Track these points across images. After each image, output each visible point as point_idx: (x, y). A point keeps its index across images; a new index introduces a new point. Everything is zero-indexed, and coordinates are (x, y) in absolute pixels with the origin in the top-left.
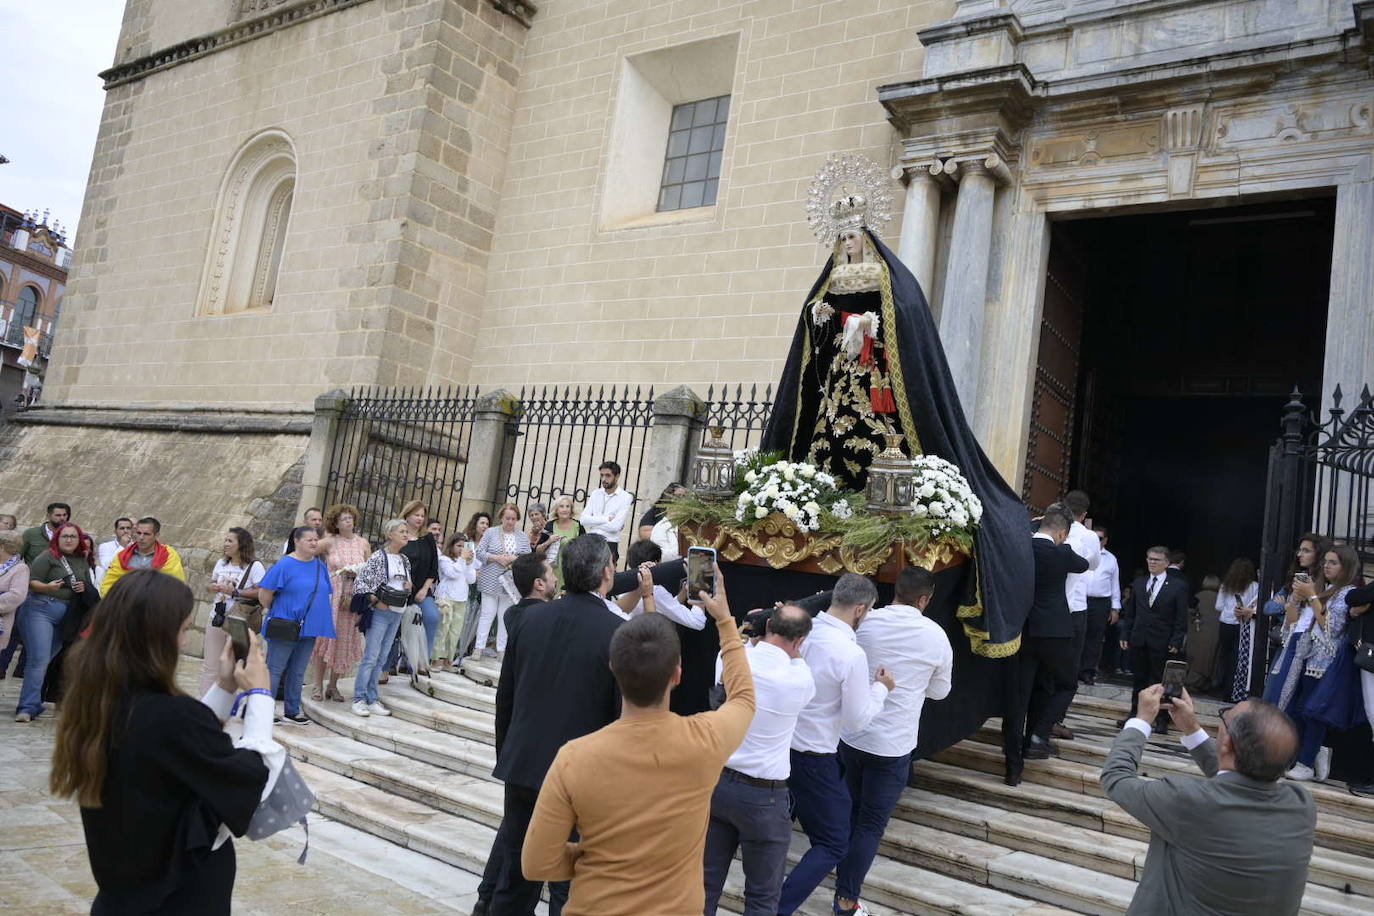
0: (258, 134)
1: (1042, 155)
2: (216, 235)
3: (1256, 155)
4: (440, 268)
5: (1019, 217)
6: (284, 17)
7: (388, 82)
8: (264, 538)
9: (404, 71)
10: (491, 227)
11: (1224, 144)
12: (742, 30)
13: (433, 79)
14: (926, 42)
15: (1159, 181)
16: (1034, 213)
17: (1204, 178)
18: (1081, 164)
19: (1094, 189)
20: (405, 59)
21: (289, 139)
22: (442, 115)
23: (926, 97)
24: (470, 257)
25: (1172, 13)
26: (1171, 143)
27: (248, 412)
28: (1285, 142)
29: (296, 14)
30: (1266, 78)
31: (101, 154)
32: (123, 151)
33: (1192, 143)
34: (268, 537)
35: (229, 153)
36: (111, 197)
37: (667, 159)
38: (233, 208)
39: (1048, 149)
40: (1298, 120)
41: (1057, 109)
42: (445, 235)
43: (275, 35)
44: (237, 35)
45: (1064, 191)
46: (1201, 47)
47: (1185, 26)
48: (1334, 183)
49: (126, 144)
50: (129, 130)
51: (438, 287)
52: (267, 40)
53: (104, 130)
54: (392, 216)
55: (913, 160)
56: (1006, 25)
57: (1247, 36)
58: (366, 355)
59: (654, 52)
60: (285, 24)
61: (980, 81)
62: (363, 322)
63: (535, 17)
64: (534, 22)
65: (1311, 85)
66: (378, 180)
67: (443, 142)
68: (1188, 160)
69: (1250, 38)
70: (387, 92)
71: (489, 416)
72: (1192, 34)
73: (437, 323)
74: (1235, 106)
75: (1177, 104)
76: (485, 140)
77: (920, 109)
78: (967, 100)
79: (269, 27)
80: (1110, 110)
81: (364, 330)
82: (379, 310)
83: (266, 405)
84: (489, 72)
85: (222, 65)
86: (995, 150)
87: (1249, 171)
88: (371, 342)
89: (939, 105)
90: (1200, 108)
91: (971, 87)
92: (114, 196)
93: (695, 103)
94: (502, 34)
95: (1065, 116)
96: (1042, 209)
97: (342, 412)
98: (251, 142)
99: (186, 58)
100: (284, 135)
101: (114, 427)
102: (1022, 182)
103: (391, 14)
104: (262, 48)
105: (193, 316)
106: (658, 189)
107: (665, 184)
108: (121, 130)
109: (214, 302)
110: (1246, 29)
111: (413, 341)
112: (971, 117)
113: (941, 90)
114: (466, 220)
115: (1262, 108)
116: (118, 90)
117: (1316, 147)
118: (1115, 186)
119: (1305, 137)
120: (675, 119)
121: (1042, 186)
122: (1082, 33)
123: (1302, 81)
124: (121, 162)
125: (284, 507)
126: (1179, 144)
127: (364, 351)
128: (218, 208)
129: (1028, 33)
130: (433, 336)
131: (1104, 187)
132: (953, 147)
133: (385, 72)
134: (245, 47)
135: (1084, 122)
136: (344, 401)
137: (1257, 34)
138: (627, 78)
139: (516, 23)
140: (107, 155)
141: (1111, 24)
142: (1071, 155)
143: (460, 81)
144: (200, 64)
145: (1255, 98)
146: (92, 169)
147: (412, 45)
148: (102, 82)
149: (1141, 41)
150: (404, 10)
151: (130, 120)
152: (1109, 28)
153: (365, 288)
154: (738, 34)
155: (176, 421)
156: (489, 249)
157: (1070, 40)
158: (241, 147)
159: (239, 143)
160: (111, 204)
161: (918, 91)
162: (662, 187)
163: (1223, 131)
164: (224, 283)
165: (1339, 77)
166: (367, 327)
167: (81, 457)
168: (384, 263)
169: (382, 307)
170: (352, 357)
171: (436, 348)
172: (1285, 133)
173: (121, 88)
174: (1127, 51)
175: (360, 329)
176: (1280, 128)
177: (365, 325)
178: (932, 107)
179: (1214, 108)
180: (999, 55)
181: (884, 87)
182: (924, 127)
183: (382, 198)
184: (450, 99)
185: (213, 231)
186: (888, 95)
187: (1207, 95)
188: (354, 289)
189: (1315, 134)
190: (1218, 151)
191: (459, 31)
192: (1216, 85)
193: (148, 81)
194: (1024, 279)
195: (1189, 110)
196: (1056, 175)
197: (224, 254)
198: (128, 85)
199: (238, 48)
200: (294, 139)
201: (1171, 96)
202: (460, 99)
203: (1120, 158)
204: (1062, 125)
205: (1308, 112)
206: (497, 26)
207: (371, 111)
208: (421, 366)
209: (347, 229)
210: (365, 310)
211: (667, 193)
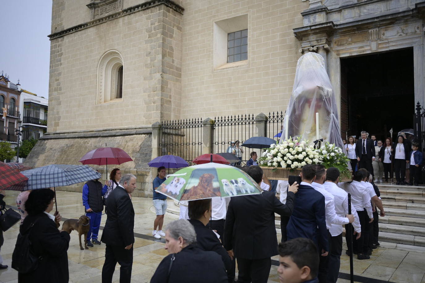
0: (107, 51)
1: (337, 43)
2: (98, 81)
3: (392, 40)
4: (171, 85)
5: (333, 59)
6: (110, 17)
7: (149, 35)
8: (141, 163)
9: (153, 31)
10: (181, 71)
11: (384, 37)
12: (248, 13)
13: (163, 33)
14: (303, 16)
15: (369, 48)
16: (337, 58)
17: (380, 46)
18: (347, 45)
19: (352, 51)
20: (153, 28)
21: (119, 53)
22: (166, 43)
23: (306, 31)
24: (177, 80)
25: (367, 5)
26: (371, 38)
27: (121, 130)
28: (400, 36)
29: (114, 16)
30: (393, 21)
31: (53, 59)
32: (61, 58)
33: (376, 38)
34: (142, 162)
35: (99, 57)
36: (59, 72)
37: (228, 48)
38: (102, 73)
39: (338, 41)
40: (402, 31)
41: (340, 31)
42: (171, 76)
43: (107, 22)
44: (95, 23)
45: (344, 52)
46: (376, 13)
47: (371, 8)
48: (412, 46)
49: (61, 56)
50: (61, 52)
51: (171, 90)
52: (105, 24)
53: (52, 53)
54: (157, 72)
55: (305, 47)
56: (325, 10)
57: (388, 10)
58: (156, 111)
59: (223, 20)
60: (110, 19)
61: (321, 26)
62: (153, 102)
63: (184, 11)
64: (184, 13)
65: (404, 22)
66: (150, 63)
67: (167, 50)
68: (375, 42)
69: (388, 11)
70: (149, 38)
71: (207, 125)
72: (373, 10)
73: (172, 100)
74: (386, 28)
75: (371, 28)
76: (176, 48)
77: (305, 34)
78: (318, 31)
79: (105, 20)
80: (354, 30)
81: (154, 104)
82: (158, 98)
83: (126, 127)
84: (175, 29)
85: (91, 31)
86: (326, 43)
87: (391, 44)
88: (157, 107)
89: (310, 32)
90: (377, 29)
91: (319, 28)
92: (60, 72)
93: (234, 32)
94: (177, 18)
95: (342, 33)
96: (339, 57)
97: (160, 128)
98: (106, 53)
99: (78, 30)
100: (117, 51)
101: (78, 138)
102: (332, 50)
103: (146, 15)
104: (104, 27)
105: (96, 104)
106: (227, 57)
107: (228, 55)
108: (59, 52)
109: (101, 100)
110: (387, 8)
111: (167, 105)
112: (319, 35)
113: (311, 29)
114: (175, 71)
115: (393, 28)
116: (55, 40)
117: (407, 37)
118: (357, 50)
119: (404, 35)
120: (229, 37)
121: (338, 51)
122: (344, 11)
123: (402, 21)
124: (61, 61)
125: (144, 154)
126: (373, 38)
127: (155, 110)
128: (98, 73)
129: (330, 11)
130: (171, 103)
131: (354, 50)
132: (315, 43)
133: (147, 32)
134: (98, 26)
135: (347, 34)
136: (160, 125)
137: (390, 10)
138: (215, 27)
139: (180, 14)
140: (55, 60)
141: (352, 8)
142: (345, 42)
143: (169, 33)
144: (83, 31)
145: (391, 26)
146: (50, 64)
147: (155, 24)
148: (49, 38)
149: (360, 13)
150: (150, 14)
151: (61, 49)
152: (351, 9)
153: (152, 93)
154: (248, 14)
155: (99, 134)
156: (181, 78)
157: (341, 13)
158: (102, 55)
159: (101, 54)
160: (60, 74)
161: (304, 29)
162: (228, 56)
163: (384, 34)
164: (103, 94)
165: (411, 20)
166: (155, 103)
167: (70, 147)
168: (157, 86)
169: (159, 97)
170: (151, 112)
171: (172, 106)
172: (399, 34)
173: (56, 39)
174: (357, 15)
175: (153, 104)
176: (398, 33)
177: (154, 103)
178: (308, 33)
179: (381, 29)
180: (324, 18)
181: (295, 29)
182: (306, 38)
183: (153, 68)
184: (168, 38)
185: (98, 80)
186: (296, 31)
187: (379, 26)
188: (148, 93)
189: (406, 34)
190: (383, 40)
191: (167, 19)
192: (381, 23)
193: (65, 37)
194: (336, 75)
195: (375, 30)
196: (341, 48)
197: (101, 86)
198: (58, 39)
199: (95, 27)
200: (120, 52)
201: (370, 26)
202: (170, 38)
203: (357, 43)
204: (341, 35)
205: (405, 29)
206: (175, 16)
207: (145, 43)
208: (169, 112)
209: (143, 77)
210: (153, 99)
211: (229, 58)
